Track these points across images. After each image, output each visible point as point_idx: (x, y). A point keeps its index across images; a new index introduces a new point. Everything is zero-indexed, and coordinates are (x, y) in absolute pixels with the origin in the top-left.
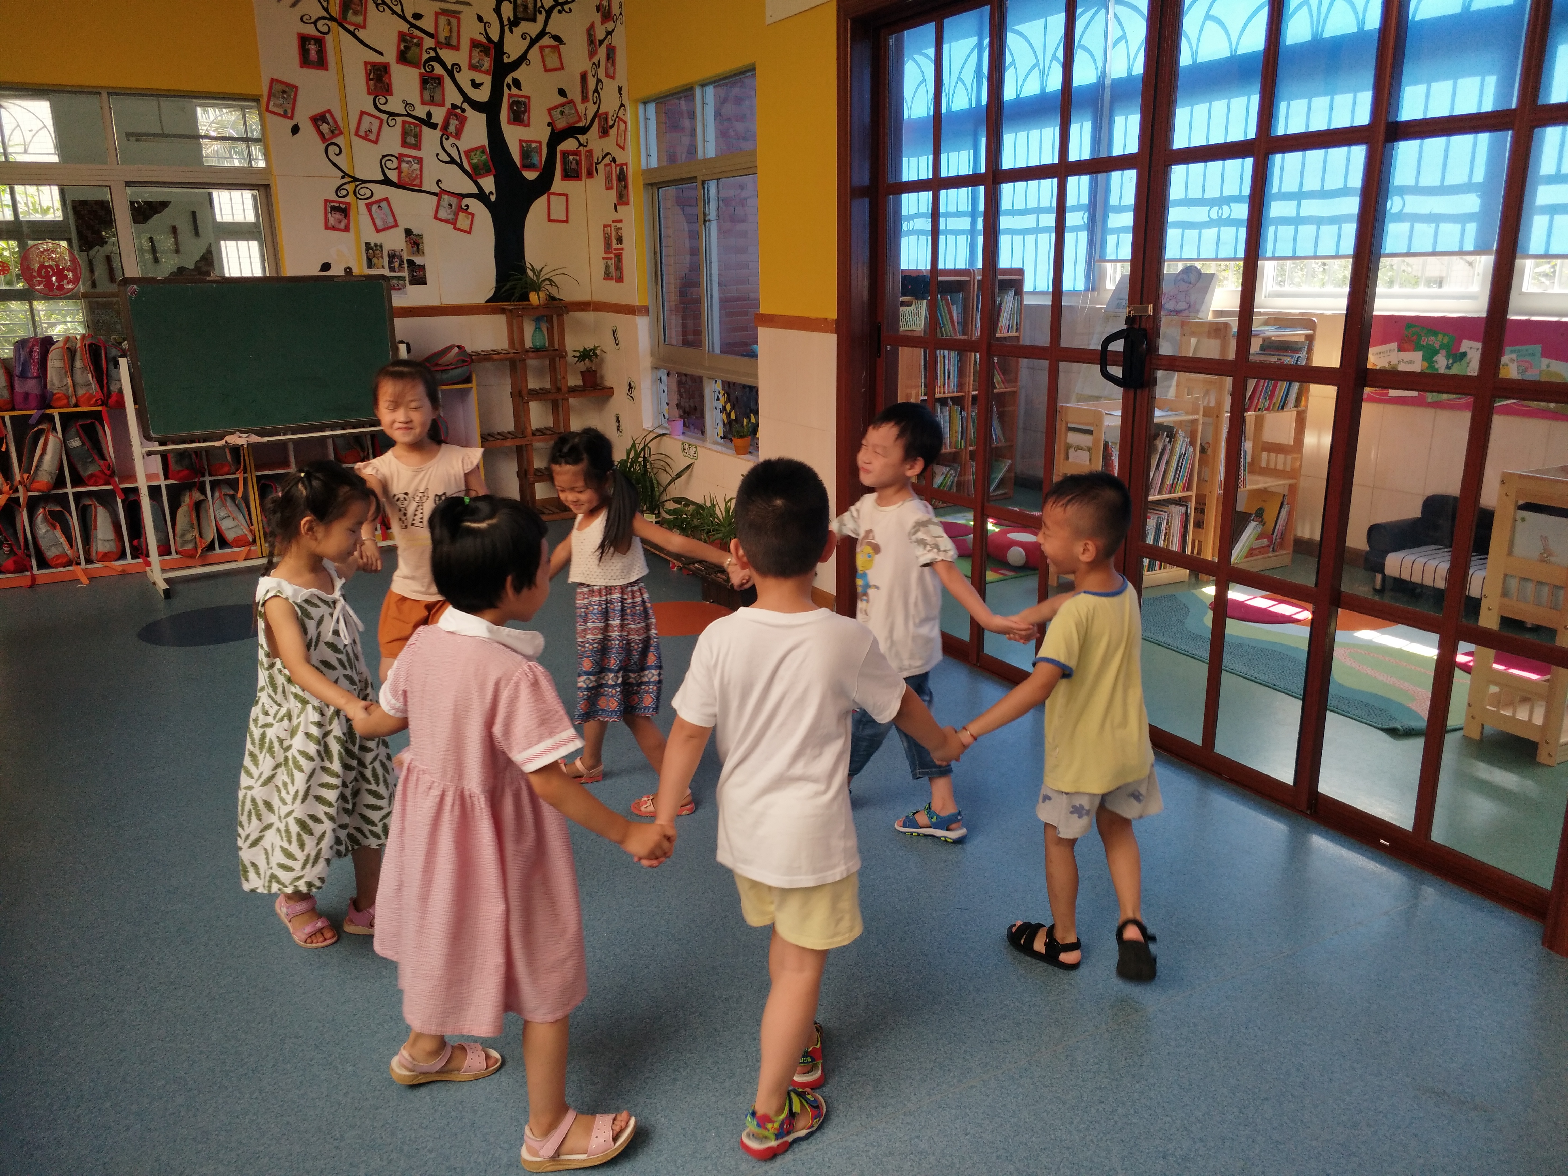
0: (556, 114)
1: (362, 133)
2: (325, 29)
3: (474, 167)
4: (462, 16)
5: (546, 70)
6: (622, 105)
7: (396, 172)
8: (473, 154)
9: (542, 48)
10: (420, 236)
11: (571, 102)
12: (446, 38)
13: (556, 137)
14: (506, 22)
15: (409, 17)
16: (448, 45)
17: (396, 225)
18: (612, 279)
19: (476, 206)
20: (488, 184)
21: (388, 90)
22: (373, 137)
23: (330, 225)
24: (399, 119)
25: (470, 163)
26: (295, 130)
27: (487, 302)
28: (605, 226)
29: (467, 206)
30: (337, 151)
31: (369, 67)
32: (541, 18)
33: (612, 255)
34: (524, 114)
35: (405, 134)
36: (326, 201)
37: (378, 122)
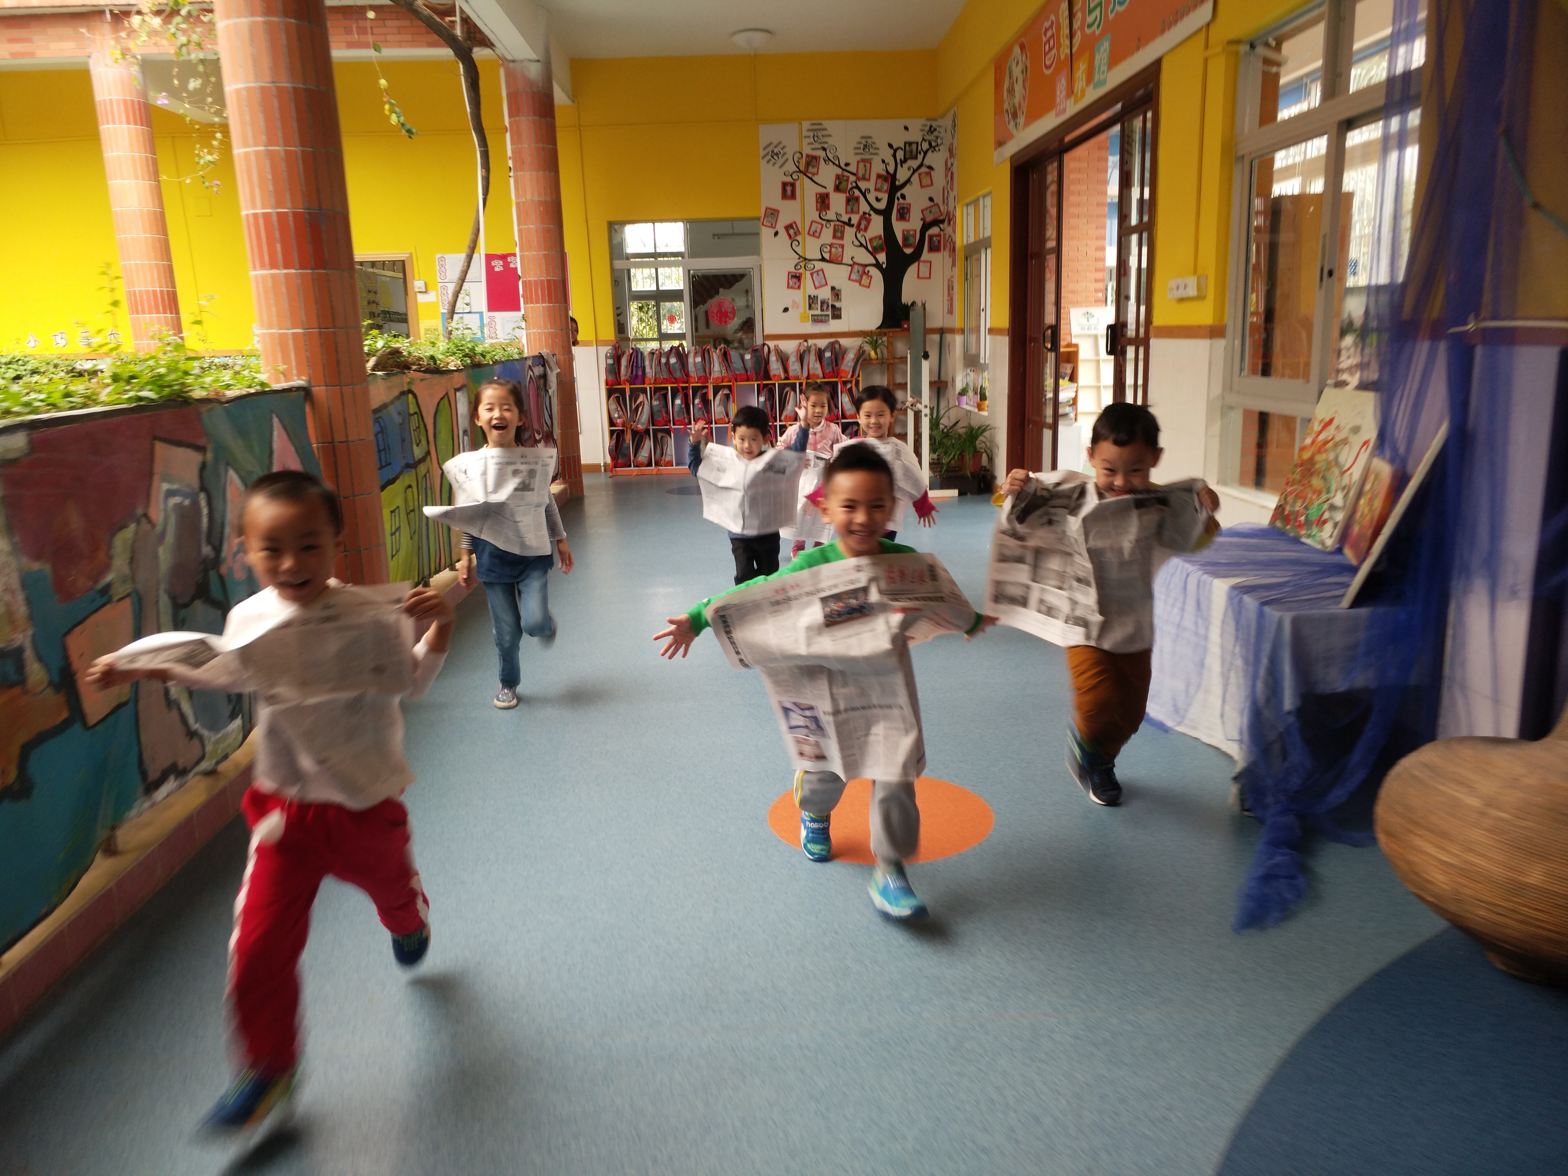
0: (927, 213)
1: (811, 233)
2: (796, 178)
3: (874, 248)
4: (873, 162)
5: (922, 187)
6: (956, 207)
7: (828, 253)
8: (874, 240)
9: (920, 175)
10: (839, 291)
11: (938, 205)
12: (863, 175)
13: (926, 227)
14: (898, 161)
15: (843, 166)
16: (864, 179)
17: (826, 284)
18: (950, 313)
19: (873, 271)
20: (882, 257)
21: (827, 208)
22: (817, 234)
23: (790, 286)
24: (832, 224)
25: (872, 246)
26: (776, 234)
27: (876, 329)
28: (948, 280)
29: (868, 272)
30: (797, 244)
31: (818, 196)
32: (920, 157)
33: (950, 298)
34: (906, 214)
35: (835, 231)
36: (789, 272)
37: (820, 226)
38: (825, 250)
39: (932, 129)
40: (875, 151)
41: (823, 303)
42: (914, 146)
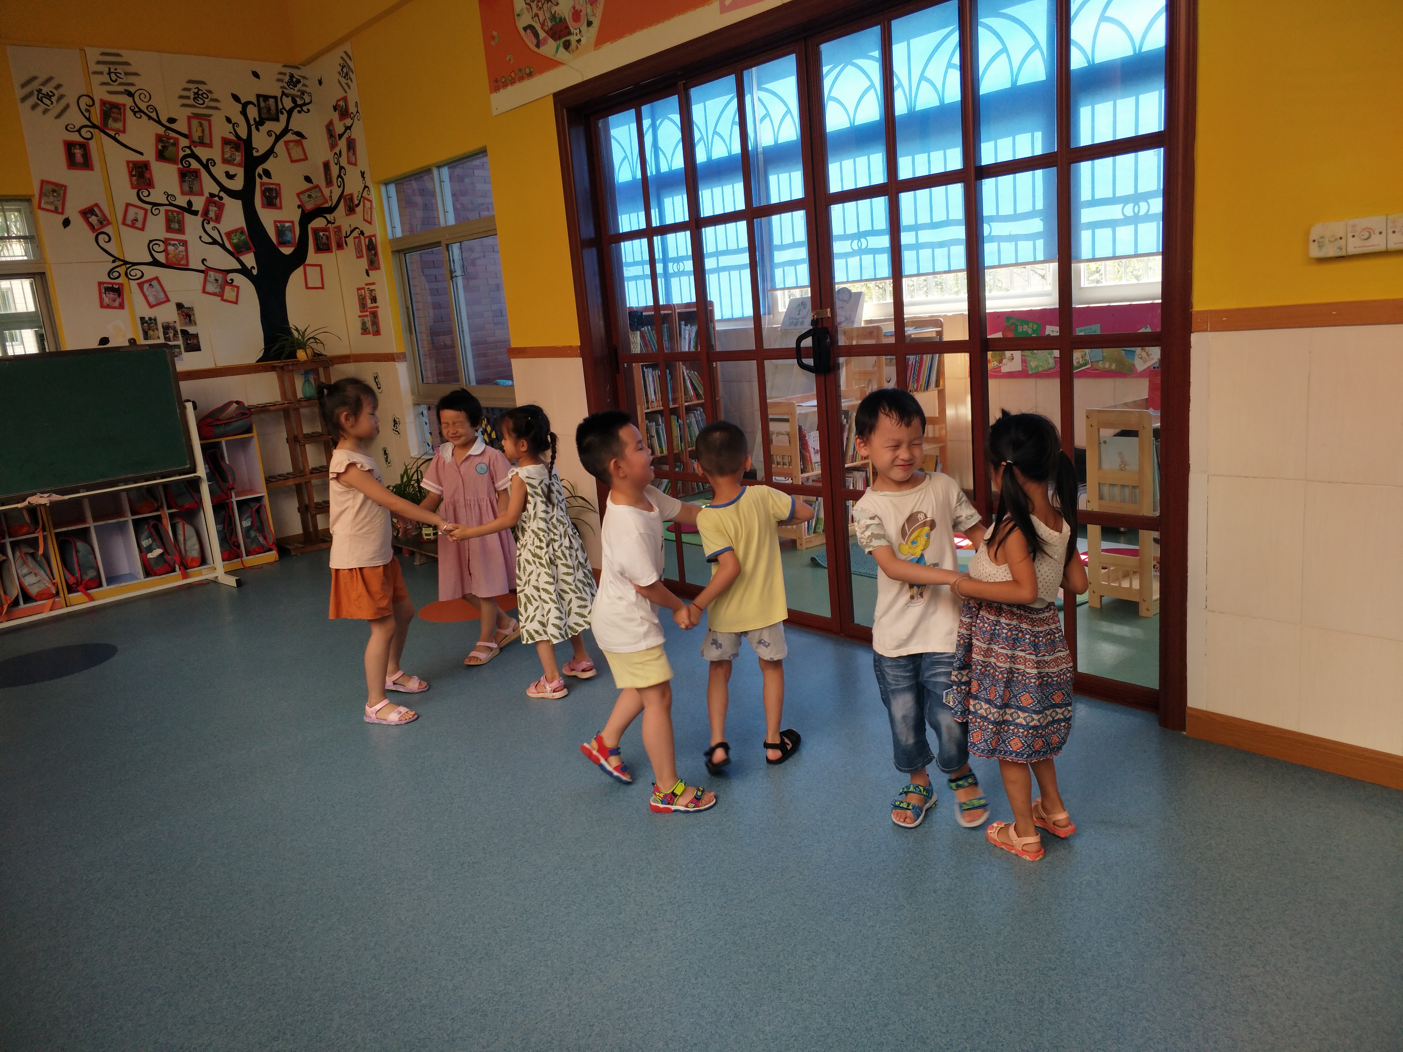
0: (305, 197)
1: (129, 221)
5: (292, 161)
6: (366, 187)
7: (164, 253)
8: (233, 235)
9: (286, 143)
10: (191, 309)
11: (317, 186)
12: (199, 137)
13: (306, 218)
14: (252, 122)
15: (164, 121)
16: (202, 143)
17: (168, 300)
18: (370, 334)
19: (240, 279)
20: (249, 260)
21: (150, 184)
22: (139, 225)
23: (105, 304)
24: (162, 209)
25: (231, 243)
26: (66, 223)
27: (257, 362)
28: (359, 289)
29: (232, 280)
30: (107, 238)
31: (131, 165)
32: (283, 118)
33: (368, 313)
34: (276, 200)
35: (169, 221)
36: (100, 284)
37: (143, 212)
38: (156, 248)
39: (294, 80)
40: (212, 104)
42: (272, 101)
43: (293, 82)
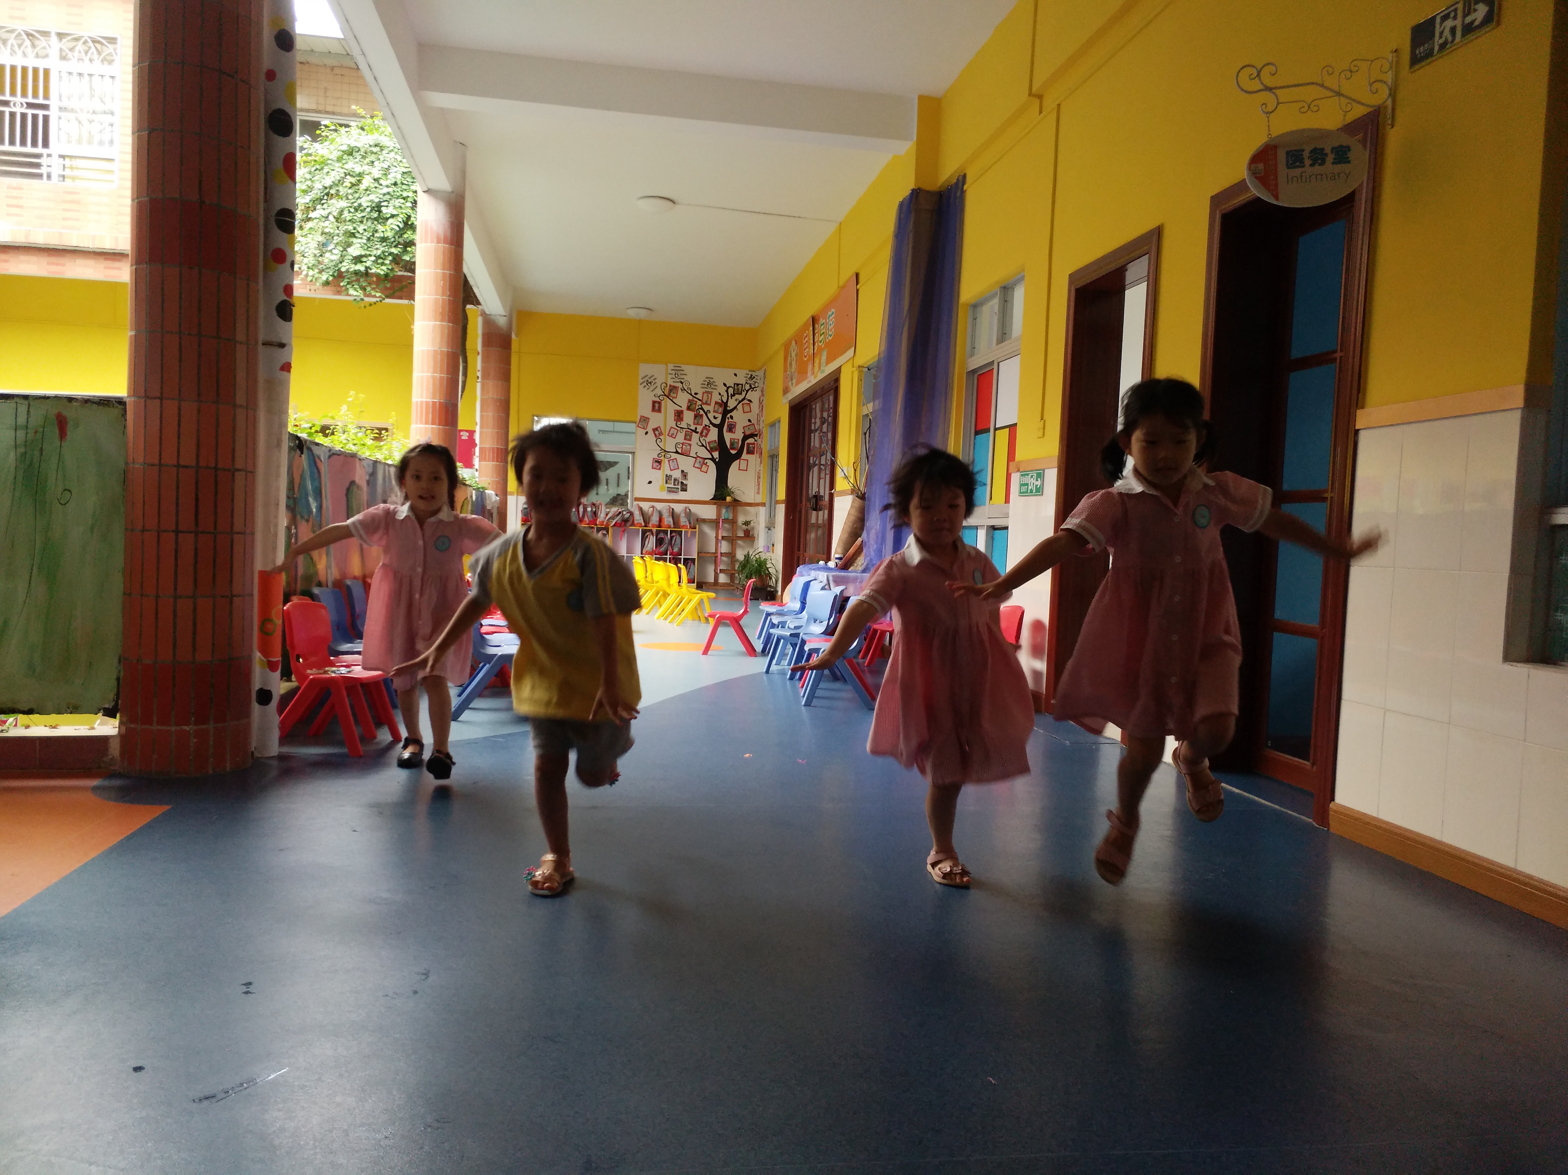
0: (746, 429)
1: (670, 435)
2: (662, 399)
3: (711, 448)
4: (713, 394)
5: (744, 412)
6: (763, 427)
7: (681, 449)
8: (711, 443)
9: (743, 404)
10: (687, 473)
11: (753, 424)
12: (706, 401)
13: (746, 437)
14: (730, 395)
15: (693, 394)
16: (706, 404)
17: (678, 468)
18: (758, 494)
19: (710, 463)
20: (716, 455)
21: (682, 420)
23: (653, 467)
24: (684, 430)
25: (709, 446)
26: (646, 433)
27: (709, 500)
28: (757, 472)
29: (706, 462)
30: (660, 441)
31: (676, 412)
32: (744, 394)
33: (758, 484)
34: (733, 429)
35: (686, 435)
36: (653, 459)
37: (676, 431)
38: (678, 446)
40: (716, 387)
41: (675, 480)
42: (740, 386)
43: (752, 378)
